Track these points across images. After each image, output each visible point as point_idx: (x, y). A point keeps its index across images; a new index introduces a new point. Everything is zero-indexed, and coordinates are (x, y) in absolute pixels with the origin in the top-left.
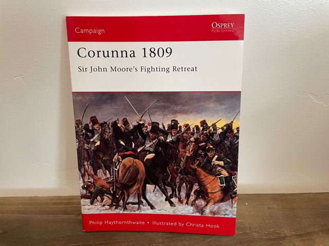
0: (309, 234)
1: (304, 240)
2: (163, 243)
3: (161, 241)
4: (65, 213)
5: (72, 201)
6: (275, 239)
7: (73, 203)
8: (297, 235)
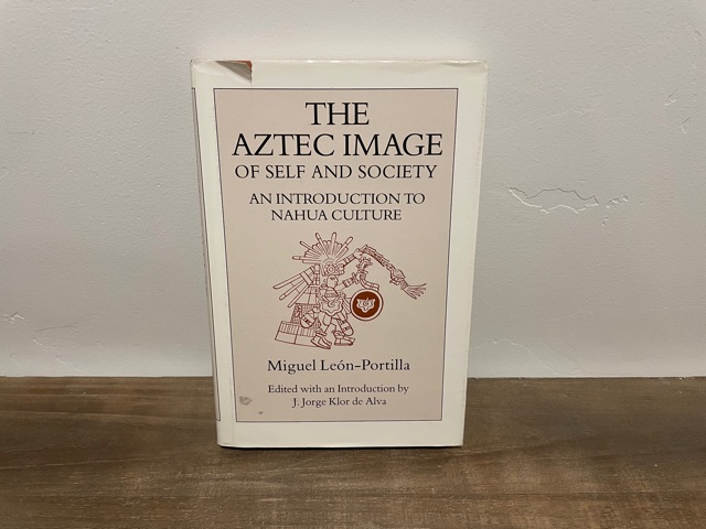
0: (499, 454)
1: (484, 465)
2: (220, 464)
3: (215, 461)
4: (52, 409)
5: (68, 387)
6: (429, 461)
7: (68, 391)
8: (472, 456)
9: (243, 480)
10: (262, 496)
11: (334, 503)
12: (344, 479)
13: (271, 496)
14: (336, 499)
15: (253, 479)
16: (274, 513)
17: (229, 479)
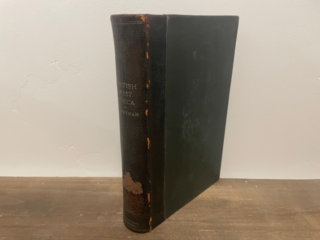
4: (83, 189)
7: (90, 182)
8: (308, 212)
9: (188, 221)
10: (200, 228)
11: (241, 233)
12: (242, 222)
13: (205, 229)
14: (241, 231)
15: (193, 221)
16: (209, 236)
17: (180, 221)
